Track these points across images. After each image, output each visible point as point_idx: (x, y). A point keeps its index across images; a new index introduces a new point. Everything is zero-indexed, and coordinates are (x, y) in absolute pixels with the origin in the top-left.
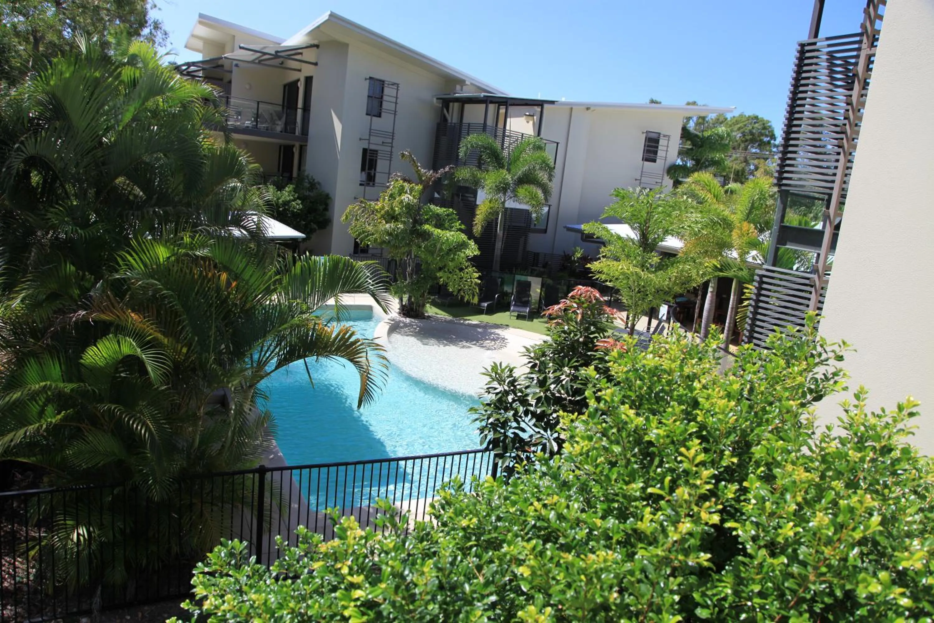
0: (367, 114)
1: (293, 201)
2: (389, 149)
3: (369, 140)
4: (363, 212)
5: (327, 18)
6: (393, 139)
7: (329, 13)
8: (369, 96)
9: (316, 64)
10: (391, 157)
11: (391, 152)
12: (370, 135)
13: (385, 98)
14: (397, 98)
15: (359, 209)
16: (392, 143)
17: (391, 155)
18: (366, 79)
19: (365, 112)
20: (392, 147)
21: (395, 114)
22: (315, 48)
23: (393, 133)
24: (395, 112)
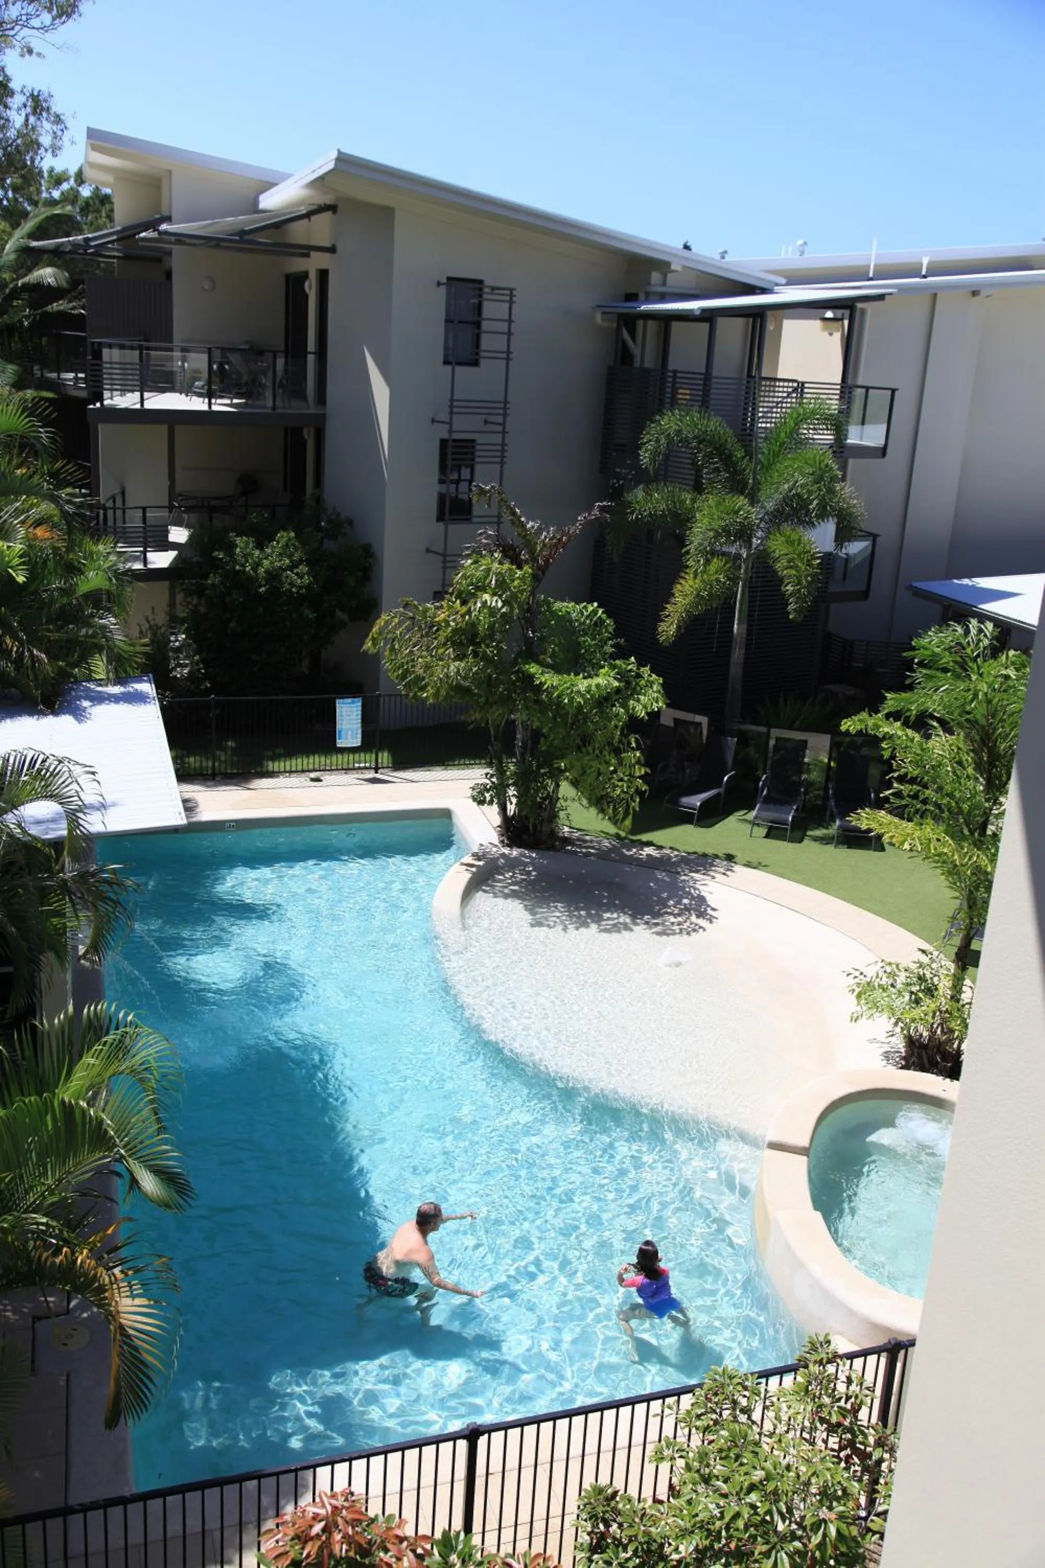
0: (446, 362)
1: (291, 568)
2: (498, 438)
3: (450, 423)
4: (408, 629)
5: (331, 166)
6: (505, 415)
7: (334, 155)
8: (447, 321)
9: (332, 250)
10: (503, 457)
11: (503, 445)
12: (451, 413)
13: (485, 325)
14: (510, 321)
15: (400, 624)
16: (504, 424)
17: (503, 451)
18: (439, 284)
19: (441, 359)
20: (504, 433)
21: (508, 359)
22: (329, 213)
23: (506, 402)
24: (508, 352)
